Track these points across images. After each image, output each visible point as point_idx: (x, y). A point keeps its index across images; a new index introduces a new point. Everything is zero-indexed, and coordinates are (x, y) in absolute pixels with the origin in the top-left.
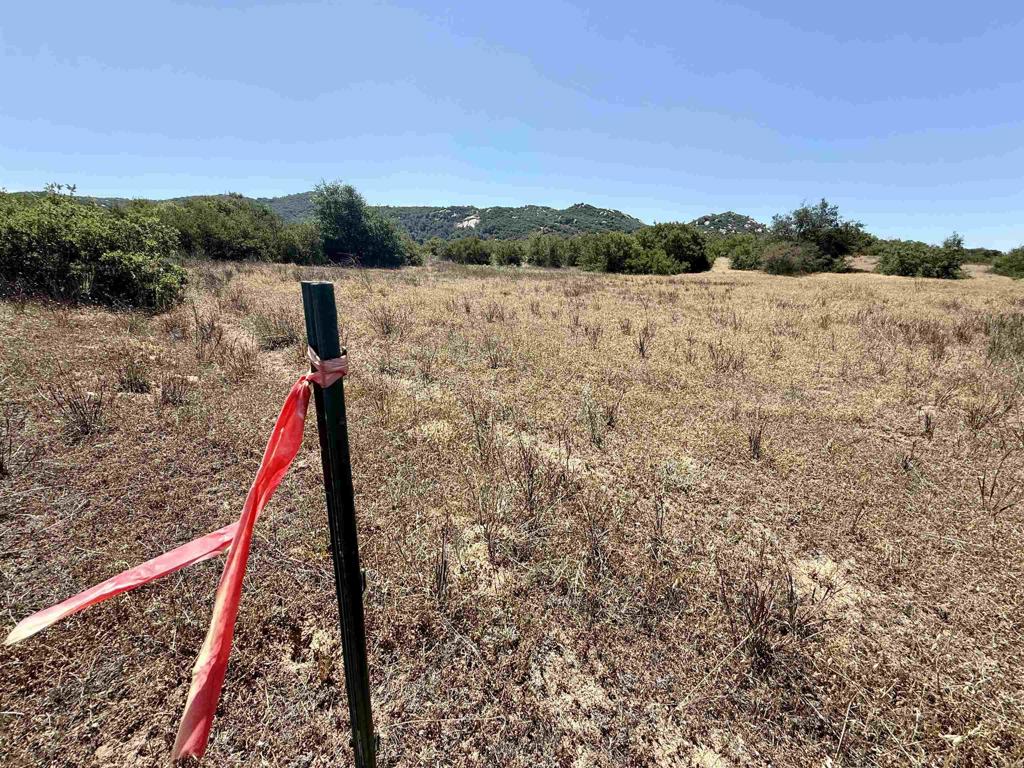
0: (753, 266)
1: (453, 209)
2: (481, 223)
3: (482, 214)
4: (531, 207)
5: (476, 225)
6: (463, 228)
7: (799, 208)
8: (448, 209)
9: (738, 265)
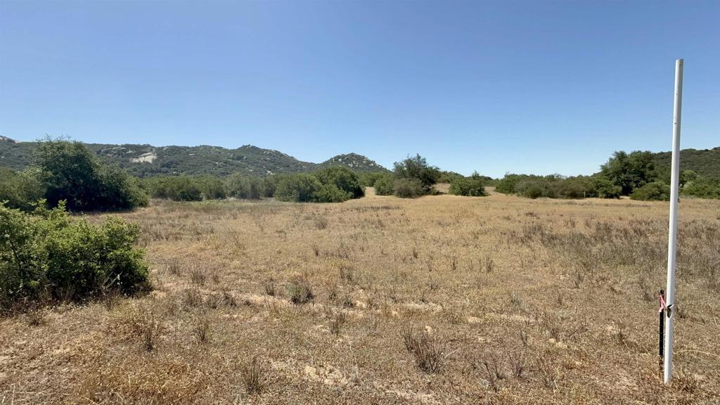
0: (390, 193)
1: (128, 147)
2: (158, 159)
3: (160, 152)
4: (205, 147)
5: (153, 160)
6: (139, 163)
7: (406, 159)
8: (122, 146)
9: (380, 192)
